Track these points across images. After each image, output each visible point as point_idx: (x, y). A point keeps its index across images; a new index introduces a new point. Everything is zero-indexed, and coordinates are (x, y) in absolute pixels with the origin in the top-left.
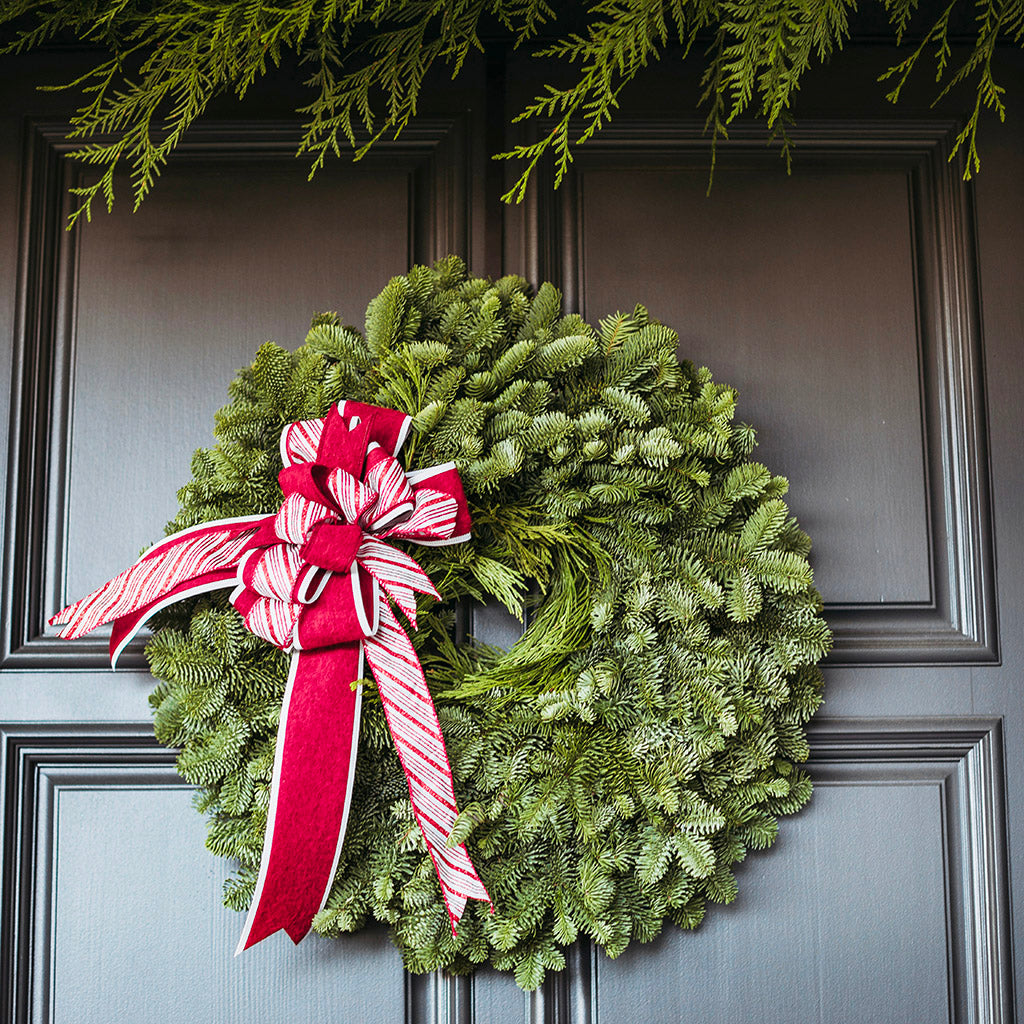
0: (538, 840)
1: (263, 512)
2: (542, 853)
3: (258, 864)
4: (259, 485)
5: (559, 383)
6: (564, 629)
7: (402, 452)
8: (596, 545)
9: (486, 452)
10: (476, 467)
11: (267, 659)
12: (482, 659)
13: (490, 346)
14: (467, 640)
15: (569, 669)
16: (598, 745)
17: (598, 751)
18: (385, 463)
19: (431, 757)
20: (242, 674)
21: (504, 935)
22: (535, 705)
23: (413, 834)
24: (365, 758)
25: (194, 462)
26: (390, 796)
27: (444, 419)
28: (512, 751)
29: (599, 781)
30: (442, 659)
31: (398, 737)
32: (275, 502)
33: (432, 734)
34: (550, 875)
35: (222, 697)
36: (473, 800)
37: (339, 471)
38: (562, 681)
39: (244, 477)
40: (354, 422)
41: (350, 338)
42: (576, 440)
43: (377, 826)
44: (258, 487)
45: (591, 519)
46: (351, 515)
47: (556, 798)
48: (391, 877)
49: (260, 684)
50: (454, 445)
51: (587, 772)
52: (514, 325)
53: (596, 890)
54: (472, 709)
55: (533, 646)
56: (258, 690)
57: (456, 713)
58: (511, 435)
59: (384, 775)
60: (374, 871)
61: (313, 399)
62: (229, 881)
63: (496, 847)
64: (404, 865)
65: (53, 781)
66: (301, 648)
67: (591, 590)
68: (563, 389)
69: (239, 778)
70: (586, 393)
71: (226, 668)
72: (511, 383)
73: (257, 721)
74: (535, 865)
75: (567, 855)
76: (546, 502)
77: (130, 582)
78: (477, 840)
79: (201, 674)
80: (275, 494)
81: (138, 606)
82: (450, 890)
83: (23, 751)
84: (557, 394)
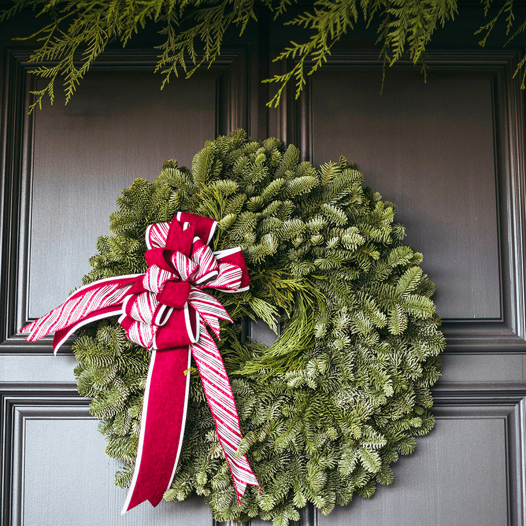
0: (285, 451)
1: (136, 273)
2: (288, 458)
3: (134, 464)
4: (134, 258)
5: (298, 200)
6: (300, 336)
7: (212, 240)
8: (318, 291)
9: (258, 241)
10: (253, 249)
11: (138, 353)
12: (255, 351)
13: (260, 181)
14: (247, 340)
15: (302, 358)
16: (318, 400)
17: (318, 403)
18: (202, 249)
19: (228, 408)
20: (125, 362)
21: (266, 503)
22: (284, 378)
23: (218, 449)
24: (192, 407)
25: (98, 243)
26: (205, 426)
27: (235, 223)
28: (271, 403)
29: (318, 419)
30: (233, 352)
31: (210, 397)
32: (143, 267)
33: (228, 396)
34: (292, 470)
35: (114, 373)
36: (250, 430)
37: (178, 253)
38: (299, 365)
39: (126, 254)
40: (186, 225)
41: (184, 176)
42: (307, 234)
43: (198, 443)
44: (133, 259)
45: (315, 277)
46: (184, 277)
47: (295, 431)
48: (206, 472)
49: (135, 366)
50: (240, 237)
51: (312, 416)
52: (273, 167)
53: (317, 479)
54: (250, 380)
55: (283, 345)
56: (133, 369)
57: (241, 383)
58: (271, 231)
59: (202, 415)
60: (197, 468)
61: (163, 210)
62: (118, 472)
63: (262, 455)
64: (213, 465)
65: (22, 414)
66: (157, 348)
67: (315, 314)
68: (300, 204)
69: (123, 416)
70: (313, 206)
71: (116, 358)
72: (271, 202)
73: (133, 386)
74: (284, 465)
75: (301, 459)
76: (291, 267)
77: (64, 310)
78: (253, 451)
79: (103, 361)
80: (143, 263)
81: (69, 324)
82: (237, 479)
83: (5, 398)
84: (297, 206)
